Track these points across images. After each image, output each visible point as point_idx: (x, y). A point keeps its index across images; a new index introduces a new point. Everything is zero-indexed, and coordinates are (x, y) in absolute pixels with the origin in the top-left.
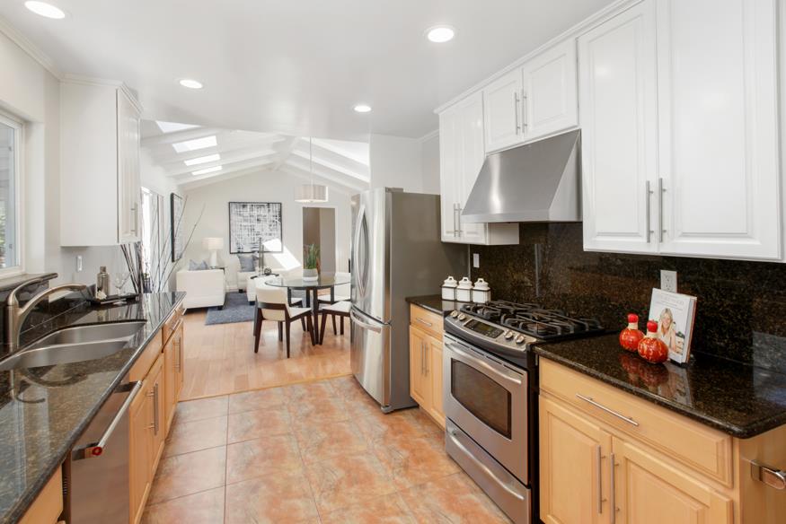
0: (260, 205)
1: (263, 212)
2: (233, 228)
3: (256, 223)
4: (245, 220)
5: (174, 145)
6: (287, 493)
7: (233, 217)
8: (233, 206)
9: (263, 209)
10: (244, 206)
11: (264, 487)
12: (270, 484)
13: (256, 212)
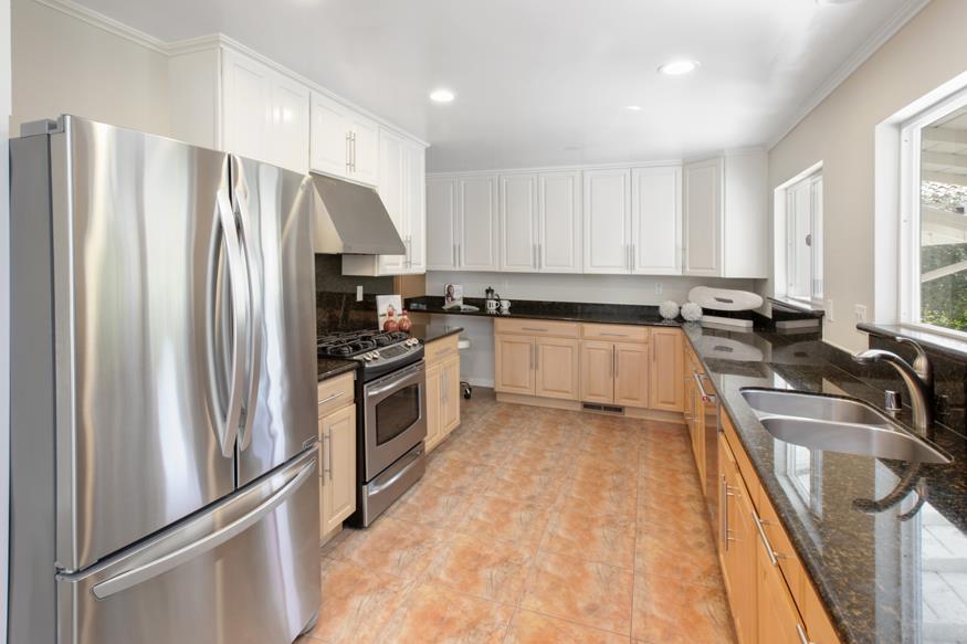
6: (556, 584)
11: (581, 605)
12: (571, 606)
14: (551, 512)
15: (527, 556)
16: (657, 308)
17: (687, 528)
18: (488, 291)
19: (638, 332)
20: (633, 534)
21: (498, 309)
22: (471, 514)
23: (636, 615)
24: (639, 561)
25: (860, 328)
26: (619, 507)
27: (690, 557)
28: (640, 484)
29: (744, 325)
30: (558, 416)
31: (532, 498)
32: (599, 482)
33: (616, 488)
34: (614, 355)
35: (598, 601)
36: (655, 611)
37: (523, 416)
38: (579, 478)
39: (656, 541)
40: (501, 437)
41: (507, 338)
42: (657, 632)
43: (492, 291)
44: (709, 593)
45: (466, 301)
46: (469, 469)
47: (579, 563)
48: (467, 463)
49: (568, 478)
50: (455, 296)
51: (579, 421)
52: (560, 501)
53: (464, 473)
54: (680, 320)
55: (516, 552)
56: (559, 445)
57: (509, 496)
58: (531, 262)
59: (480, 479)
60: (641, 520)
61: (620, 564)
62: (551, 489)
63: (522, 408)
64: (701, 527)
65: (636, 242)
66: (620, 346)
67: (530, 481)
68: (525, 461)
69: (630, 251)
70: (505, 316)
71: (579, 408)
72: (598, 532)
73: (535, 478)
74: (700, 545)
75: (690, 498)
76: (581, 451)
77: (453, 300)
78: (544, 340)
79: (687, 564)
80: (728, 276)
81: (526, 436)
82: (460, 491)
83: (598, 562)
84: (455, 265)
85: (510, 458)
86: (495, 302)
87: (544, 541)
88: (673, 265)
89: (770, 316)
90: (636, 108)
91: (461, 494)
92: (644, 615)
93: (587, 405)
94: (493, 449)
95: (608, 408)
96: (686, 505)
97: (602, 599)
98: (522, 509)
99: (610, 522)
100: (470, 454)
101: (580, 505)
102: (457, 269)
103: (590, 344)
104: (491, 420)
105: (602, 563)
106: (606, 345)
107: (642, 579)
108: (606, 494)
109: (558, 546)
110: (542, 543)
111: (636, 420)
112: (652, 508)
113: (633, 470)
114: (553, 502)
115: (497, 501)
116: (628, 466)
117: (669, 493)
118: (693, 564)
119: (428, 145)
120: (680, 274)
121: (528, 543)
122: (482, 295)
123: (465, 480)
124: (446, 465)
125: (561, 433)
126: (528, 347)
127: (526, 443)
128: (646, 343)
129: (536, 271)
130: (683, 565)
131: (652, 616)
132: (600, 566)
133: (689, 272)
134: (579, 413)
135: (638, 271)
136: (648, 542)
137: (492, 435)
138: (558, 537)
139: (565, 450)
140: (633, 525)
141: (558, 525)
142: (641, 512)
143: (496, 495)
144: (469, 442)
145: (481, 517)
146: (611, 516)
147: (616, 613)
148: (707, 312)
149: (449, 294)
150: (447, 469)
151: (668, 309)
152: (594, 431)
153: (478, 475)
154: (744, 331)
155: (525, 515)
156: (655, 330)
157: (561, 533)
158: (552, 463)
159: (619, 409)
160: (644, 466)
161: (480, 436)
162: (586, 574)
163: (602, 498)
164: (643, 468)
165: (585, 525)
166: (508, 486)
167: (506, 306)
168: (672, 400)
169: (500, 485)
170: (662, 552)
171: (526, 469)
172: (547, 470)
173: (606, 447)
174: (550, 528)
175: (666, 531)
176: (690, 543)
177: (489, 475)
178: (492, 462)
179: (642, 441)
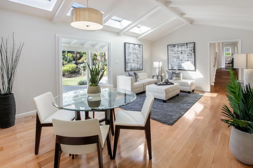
0: (182, 45)
1: (184, 48)
2: (169, 57)
3: (180, 55)
4: (175, 54)
5: (67, 15)
7: (170, 52)
8: (169, 47)
9: (184, 47)
10: (174, 46)
13: (180, 49)
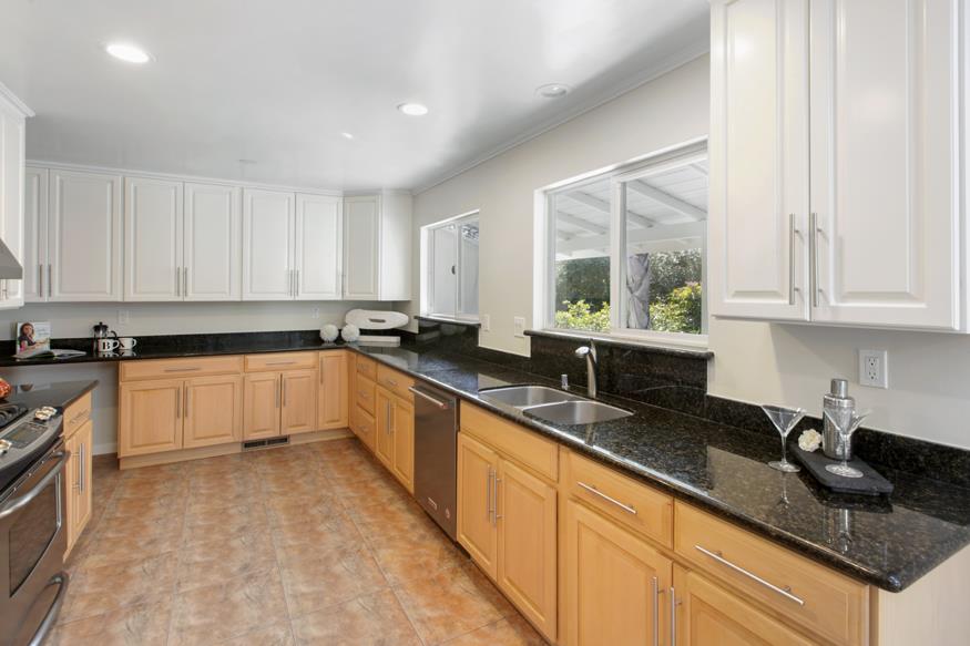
14: (279, 572)
15: (281, 634)
16: (318, 332)
17: (406, 528)
18: (97, 328)
19: (307, 358)
20: (369, 555)
21: (116, 351)
22: (177, 624)
23: (417, 626)
24: (389, 576)
25: (526, 333)
26: (342, 535)
27: (422, 550)
28: (345, 504)
29: (394, 340)
30: (217, 465)
31: (245, 567)
32: (308, 519)
33: (327, 517)
34: (281, 384)
35: (381, 635)
36: (429, 613)
37: (170, 479)
38: (285, 523)
39: (391, 551)
40: (158, 512)
41: (142, 385)
42: (440, 631)
43: (105, 327)
44: (452, 573)
45: (55, 344)
46: (135, 570)
47: (341, 609)
48: (128, 564)
49: (273, 528)
50: (35, 338)
51: (245, 463)
52: (281, 555)
53: (130, 578)
54: (339, 342)
55: (267, 637)
56: (238, 496)
57: (215, 578)
58: (173, 289)
59: (162, 576)
60: (367, 538)
61: (377, 589)
62: (262, 547)
63: (163, 468)
64: (413, 521)
65: (300, 268)
66: (288, 374)
67: (232, 549)
68: (209, 530)
69: (293, 277)
70: (128, 359)
71: (238, 449)
72: (338, 568)
73: (235, 543)
74: (423, 537)
75: (391, 501)
76: (268, 493)
77: (31, 343)
78: (196, 381)
79: (424, 559)
80: (384, 299)
81: (191, 499)
82: (138, 604)
83: (357, 598)
84: (40, 293)
85: (186, 534)
86: (111, 342)
87: (292, 607)
88: (334, 291)
89: (417, 332)
90: (349, 136)
91: (144, 606)
92: (423, 622)
93: (248, 445)
94: (154, 530)
95: (272, 441)
96: (392, 508)
97: (383, 630)
98: (242, 585)
99: (343, 553)
100: (124, 550)
101: (303, 551)
102: (46, 299)
103: (254, 377)
104: (127, 496)
105: (360, 596)
106: (271, 375)
107: (401, 591)
108: (322, 528)
109: (308, 604)
110: (290, 611)
111: (302, 445)
112: (370, 523)
113: (330, 494)
114: (273, 559)
115: (203, 593)
116: (324, 492)
117: (374, 503)
118: (427, 555)
119: (32, 114)
120: (339, 298)
121: (275, 619)
122: (88, 334)
123: (137, 587)
124: (91, 579)
125: (232, 482)
126: (173, 391)
127: (196, 508)
128: (314, 367)
129: (180, 299)
130: (422, 560)
131: (429, 618)
132: (360, 600)
133: (349, 296)
134: (240, 454)
135: (302, 297)
136: (385, 554)
137: (140, 514)
138: (303, 594)
139: (251, 500)
140: (364, 546)
141: (295, 583)
142: (363, 531)
143: (197, 585)
144: (110, 535)
145: (193, 621)
146: (340, 547)
147: (402, 636)
148: (363, 332)
149: (24, 336)
150: (96, 584)
151: (329, 333)
152: (269, 469)
153: (153, 573)
154: (395, 346)
155: (251, 590)
156: (322, 354)
157: (304, 589)
158: (245, 519)
159: (284, 439)
160: (337, 487)
161: (124, 521)
162: (353, 617)
163: (321, 534)
164: (338, 489)
165: (322, 568)
166: (207, 567)
167: (128, 345)
168: (337, 418)
169: (197, 571)
170: (400, 558)
171: (216, 537)
172: (243, 529)
173: (292, 482)
174: (288, 591)
175: (390, 539)
176: (415, 539)
177: (169, 565)
178: (165, 548)
179: (321, 465)
